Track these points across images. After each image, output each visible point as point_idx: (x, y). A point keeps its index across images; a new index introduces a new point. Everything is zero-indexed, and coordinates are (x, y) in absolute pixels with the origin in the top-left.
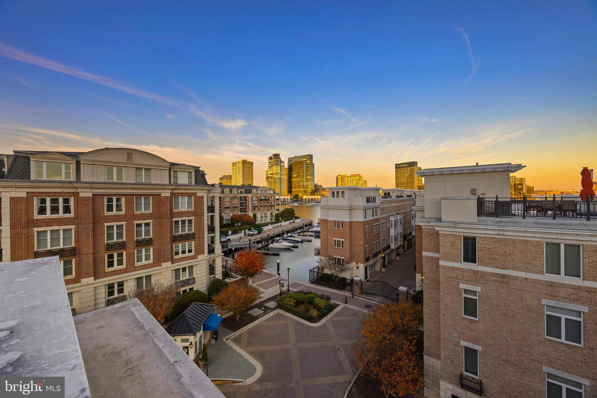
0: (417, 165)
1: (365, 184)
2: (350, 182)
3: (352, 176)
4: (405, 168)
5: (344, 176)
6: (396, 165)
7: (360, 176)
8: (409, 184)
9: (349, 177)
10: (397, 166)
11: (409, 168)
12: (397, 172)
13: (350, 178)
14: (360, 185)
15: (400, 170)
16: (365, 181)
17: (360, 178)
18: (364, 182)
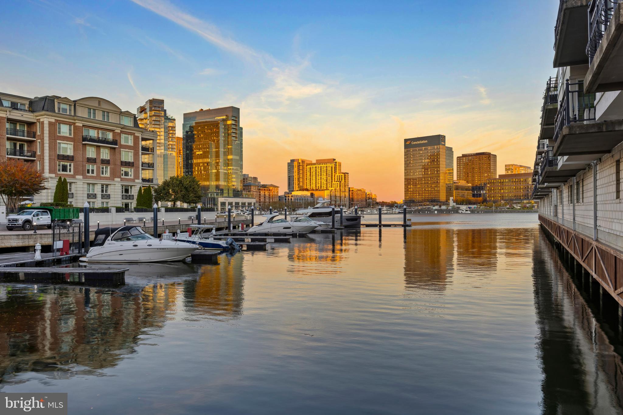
0: (445, 142)
1: (345, 179)
2: (316, 174)
3: (319, 162)
4: (423, 148)
5: (303, 162)
6: (406, 141)
7: (336, 162)
8: (430, 179)
9: (314, 164)
10: (408, 143)
11: (429, 148)
12: (406, 154)
13: (315, 166)
14: (336, 180)
15: (413, 151)
16: (344, 172)
17: (335, 168)
18: (343, 175)
